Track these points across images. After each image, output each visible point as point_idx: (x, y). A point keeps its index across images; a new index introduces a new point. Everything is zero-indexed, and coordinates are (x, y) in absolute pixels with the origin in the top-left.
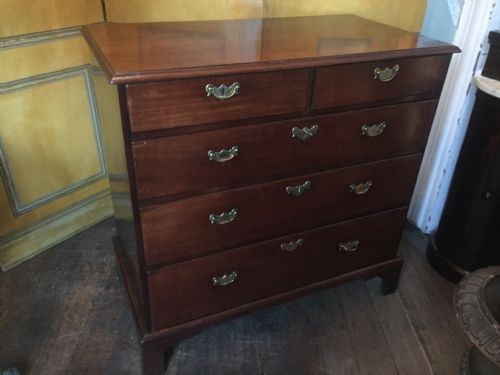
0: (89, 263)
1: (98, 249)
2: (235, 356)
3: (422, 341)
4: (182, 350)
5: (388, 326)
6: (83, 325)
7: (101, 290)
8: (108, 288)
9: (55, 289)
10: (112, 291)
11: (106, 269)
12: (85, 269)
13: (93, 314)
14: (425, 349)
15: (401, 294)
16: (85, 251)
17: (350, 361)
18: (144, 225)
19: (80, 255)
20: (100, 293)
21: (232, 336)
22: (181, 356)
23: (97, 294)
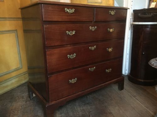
0: (18, 96)
1: (20, 92)
2: (78, 113)
3: (137, 100)
4: (59, 114)
5: (125, 98)
6: (19, 113)
7: (24, 103)
8: (26, 102)
9: (6, 105)
10: (28, 103)
11: (24, 97)
12: (17, 98)
13: (22, 110)
14: (139, 101)
15: (125, 90)
16: (15, 94)
17: (117, 108)
18: (47, 57)
19: (13, 95)
20: (24, 104)
21: (76, 108)
22: (59, 116)
23: (22, 104)
